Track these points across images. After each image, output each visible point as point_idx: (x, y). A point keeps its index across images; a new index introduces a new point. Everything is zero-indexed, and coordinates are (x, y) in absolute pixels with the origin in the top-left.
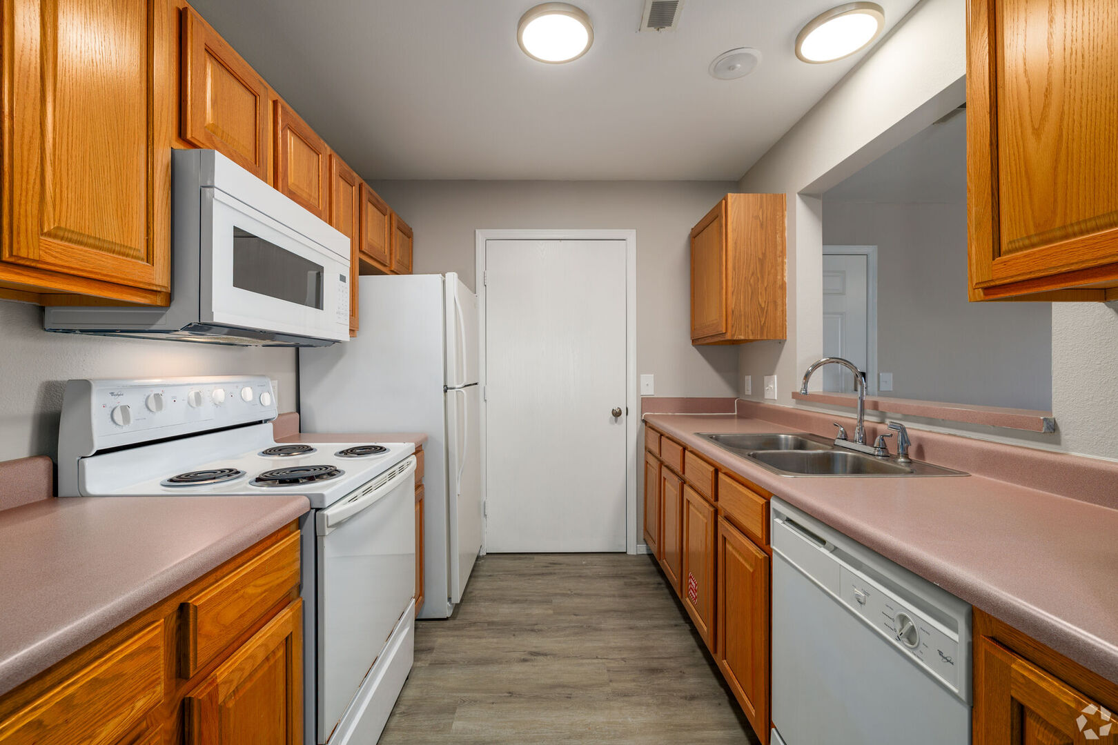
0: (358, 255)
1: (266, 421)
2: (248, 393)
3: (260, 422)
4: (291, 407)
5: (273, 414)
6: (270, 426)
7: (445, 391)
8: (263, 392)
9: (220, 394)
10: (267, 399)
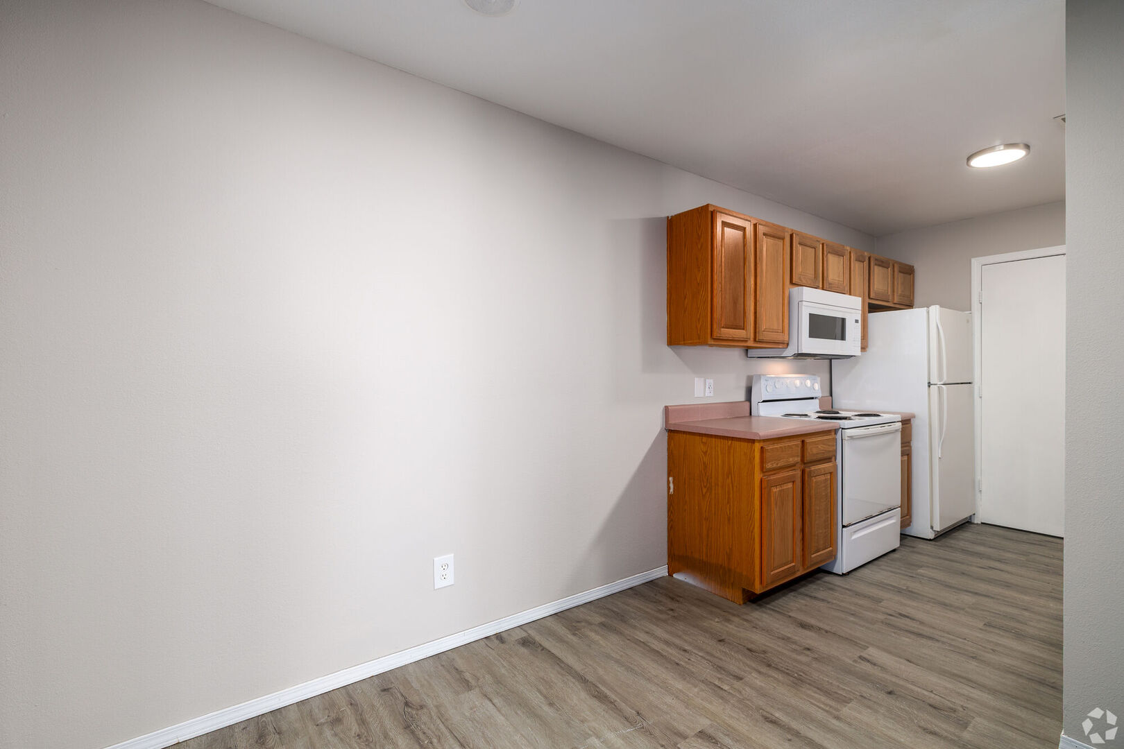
0: (868, 301)
1: (816, 398)
2: (809, 383)
3: (812, 398)
4: (828, 394)
5: (819, 395)
6: (817, 401)
7: (929, 386)
8: (815, 382)
9: (798, 382)
10: (817, 386)
